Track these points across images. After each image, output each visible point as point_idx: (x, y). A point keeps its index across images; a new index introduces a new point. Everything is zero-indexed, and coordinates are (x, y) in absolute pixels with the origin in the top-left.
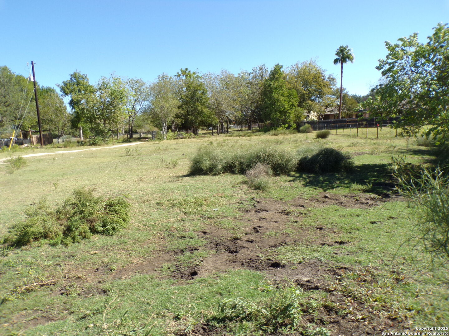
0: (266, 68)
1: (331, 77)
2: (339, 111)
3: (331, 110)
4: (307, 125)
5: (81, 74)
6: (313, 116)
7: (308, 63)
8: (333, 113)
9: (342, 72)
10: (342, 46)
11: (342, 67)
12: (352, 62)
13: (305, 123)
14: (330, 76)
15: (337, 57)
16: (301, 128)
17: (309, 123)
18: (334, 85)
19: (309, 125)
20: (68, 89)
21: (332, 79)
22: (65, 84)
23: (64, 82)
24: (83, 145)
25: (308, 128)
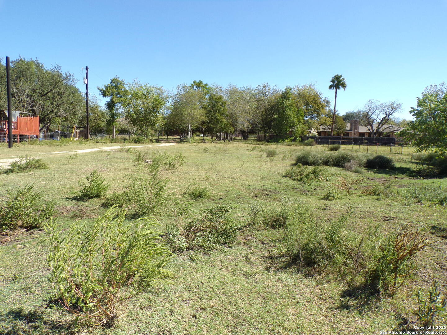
0: (269, 86)
1: (327, 100)
2: (332, 129)
3: (324, 127)
4: (310, 139)
5: (120, 79)
6: (314, 132)
7: (308, 86)
8: (325, 131)
9: (336, 96)
10: (337, 74)
11: (336, 92)
12: (344, 89)
13: (308, 138)
14: (325, 99)
15: (332, 84)
16: (306, 142)
17: (312, 137)
18: (329, 107)
19: (313, 140)
20: (108, 92)
21: (328, 102)
22: (106, 88)
23: (105, 86)
24: (115, 142)
25: (312, 142)
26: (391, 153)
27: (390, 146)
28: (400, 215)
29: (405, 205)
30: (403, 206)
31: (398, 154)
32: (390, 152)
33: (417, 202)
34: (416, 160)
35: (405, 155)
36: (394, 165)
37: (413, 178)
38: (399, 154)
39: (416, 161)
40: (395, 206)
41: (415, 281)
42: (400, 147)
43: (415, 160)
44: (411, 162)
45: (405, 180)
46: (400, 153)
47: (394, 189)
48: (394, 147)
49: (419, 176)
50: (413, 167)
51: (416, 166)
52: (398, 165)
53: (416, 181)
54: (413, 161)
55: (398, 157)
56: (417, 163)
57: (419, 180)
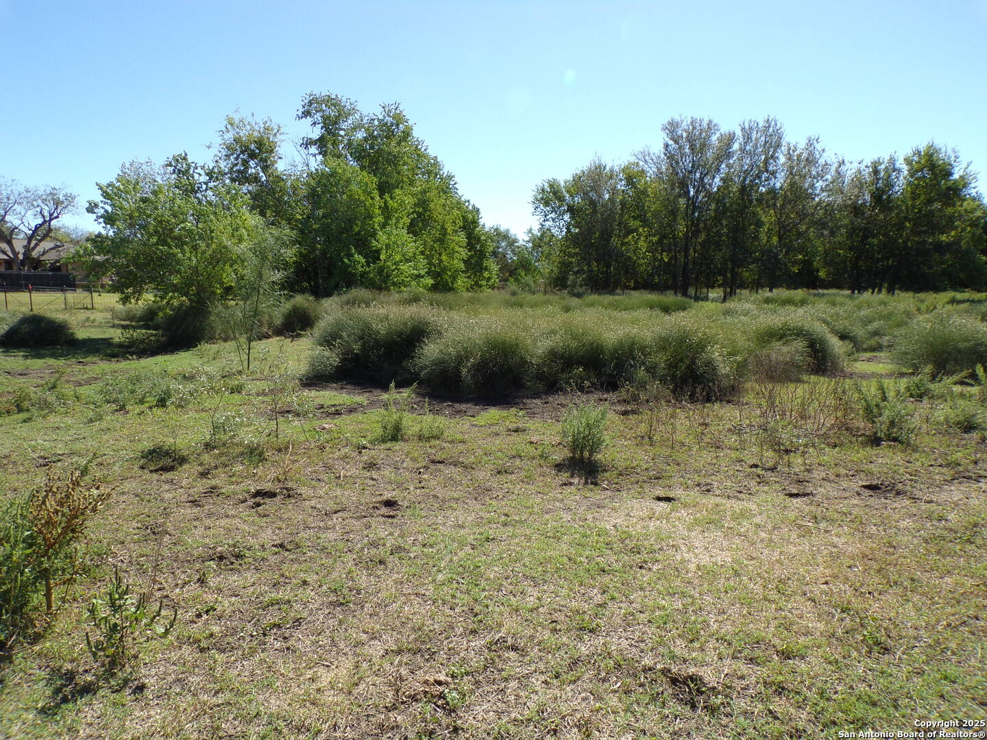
26: (67, 308)
27: (63, 291)
28: (78, 446)
29: (91, 421)
30: (85, 424)
31: (84, 309)
32: (63, 306)
33: (117, 410)
34: (124, 320)
35: (101, 312)
36: (72, 334)
37: (116, 359)
38: (87, 308)
39: (123, 323)
40: (68, 428)
41: (100, 581)
42: (86, 294)
43: (121, 320)
44: (114, 326)
45: (99, 366)
46: (90, 306)
47: (68, 390)
48: (72, 295)
49: (129, 353)
50: (117, 335)
51: (122, 334)
52: (81, 334)
53: (123, 365)
54: (117, 322)
55: (82, 315)
56: (124, 327)
57: (129, 362)
